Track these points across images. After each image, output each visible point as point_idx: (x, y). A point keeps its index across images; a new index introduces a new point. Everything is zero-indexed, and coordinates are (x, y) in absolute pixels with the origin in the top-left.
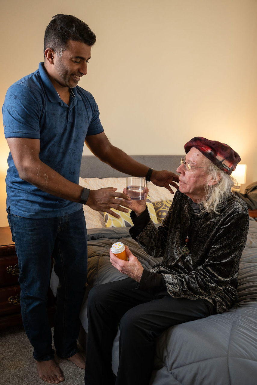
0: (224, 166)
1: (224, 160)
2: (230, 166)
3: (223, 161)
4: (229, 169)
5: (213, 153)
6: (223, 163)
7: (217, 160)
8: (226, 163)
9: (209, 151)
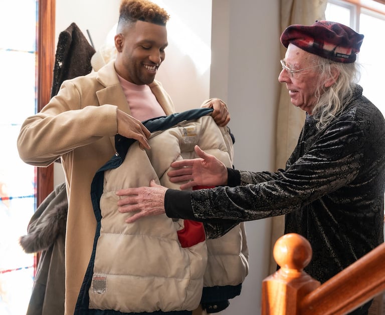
0: (338, 55)
1: (336, 48)
2: (348, 52)
3: (334, 49)
4: (347, 57)
5: (317, 44)
6: (335, 52)
7: (326, 51)
8: (341, 51)
9: (311, 43)
